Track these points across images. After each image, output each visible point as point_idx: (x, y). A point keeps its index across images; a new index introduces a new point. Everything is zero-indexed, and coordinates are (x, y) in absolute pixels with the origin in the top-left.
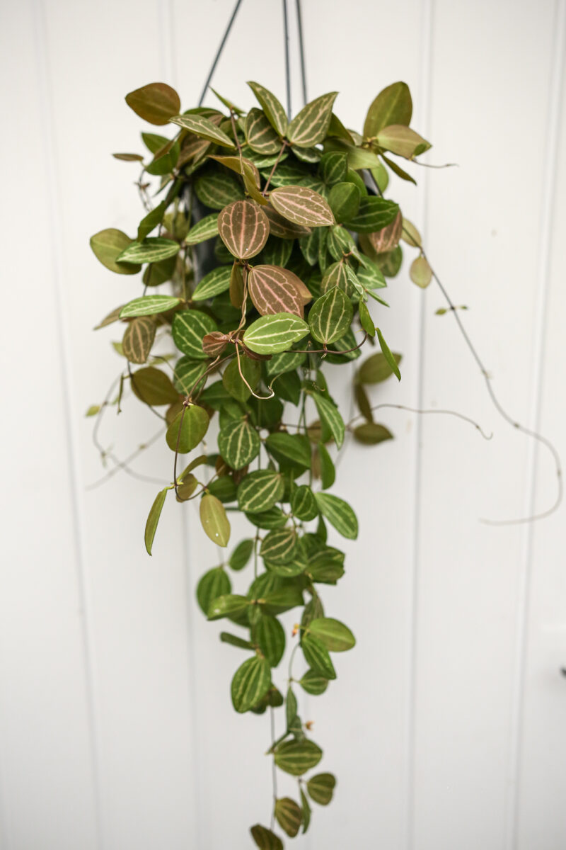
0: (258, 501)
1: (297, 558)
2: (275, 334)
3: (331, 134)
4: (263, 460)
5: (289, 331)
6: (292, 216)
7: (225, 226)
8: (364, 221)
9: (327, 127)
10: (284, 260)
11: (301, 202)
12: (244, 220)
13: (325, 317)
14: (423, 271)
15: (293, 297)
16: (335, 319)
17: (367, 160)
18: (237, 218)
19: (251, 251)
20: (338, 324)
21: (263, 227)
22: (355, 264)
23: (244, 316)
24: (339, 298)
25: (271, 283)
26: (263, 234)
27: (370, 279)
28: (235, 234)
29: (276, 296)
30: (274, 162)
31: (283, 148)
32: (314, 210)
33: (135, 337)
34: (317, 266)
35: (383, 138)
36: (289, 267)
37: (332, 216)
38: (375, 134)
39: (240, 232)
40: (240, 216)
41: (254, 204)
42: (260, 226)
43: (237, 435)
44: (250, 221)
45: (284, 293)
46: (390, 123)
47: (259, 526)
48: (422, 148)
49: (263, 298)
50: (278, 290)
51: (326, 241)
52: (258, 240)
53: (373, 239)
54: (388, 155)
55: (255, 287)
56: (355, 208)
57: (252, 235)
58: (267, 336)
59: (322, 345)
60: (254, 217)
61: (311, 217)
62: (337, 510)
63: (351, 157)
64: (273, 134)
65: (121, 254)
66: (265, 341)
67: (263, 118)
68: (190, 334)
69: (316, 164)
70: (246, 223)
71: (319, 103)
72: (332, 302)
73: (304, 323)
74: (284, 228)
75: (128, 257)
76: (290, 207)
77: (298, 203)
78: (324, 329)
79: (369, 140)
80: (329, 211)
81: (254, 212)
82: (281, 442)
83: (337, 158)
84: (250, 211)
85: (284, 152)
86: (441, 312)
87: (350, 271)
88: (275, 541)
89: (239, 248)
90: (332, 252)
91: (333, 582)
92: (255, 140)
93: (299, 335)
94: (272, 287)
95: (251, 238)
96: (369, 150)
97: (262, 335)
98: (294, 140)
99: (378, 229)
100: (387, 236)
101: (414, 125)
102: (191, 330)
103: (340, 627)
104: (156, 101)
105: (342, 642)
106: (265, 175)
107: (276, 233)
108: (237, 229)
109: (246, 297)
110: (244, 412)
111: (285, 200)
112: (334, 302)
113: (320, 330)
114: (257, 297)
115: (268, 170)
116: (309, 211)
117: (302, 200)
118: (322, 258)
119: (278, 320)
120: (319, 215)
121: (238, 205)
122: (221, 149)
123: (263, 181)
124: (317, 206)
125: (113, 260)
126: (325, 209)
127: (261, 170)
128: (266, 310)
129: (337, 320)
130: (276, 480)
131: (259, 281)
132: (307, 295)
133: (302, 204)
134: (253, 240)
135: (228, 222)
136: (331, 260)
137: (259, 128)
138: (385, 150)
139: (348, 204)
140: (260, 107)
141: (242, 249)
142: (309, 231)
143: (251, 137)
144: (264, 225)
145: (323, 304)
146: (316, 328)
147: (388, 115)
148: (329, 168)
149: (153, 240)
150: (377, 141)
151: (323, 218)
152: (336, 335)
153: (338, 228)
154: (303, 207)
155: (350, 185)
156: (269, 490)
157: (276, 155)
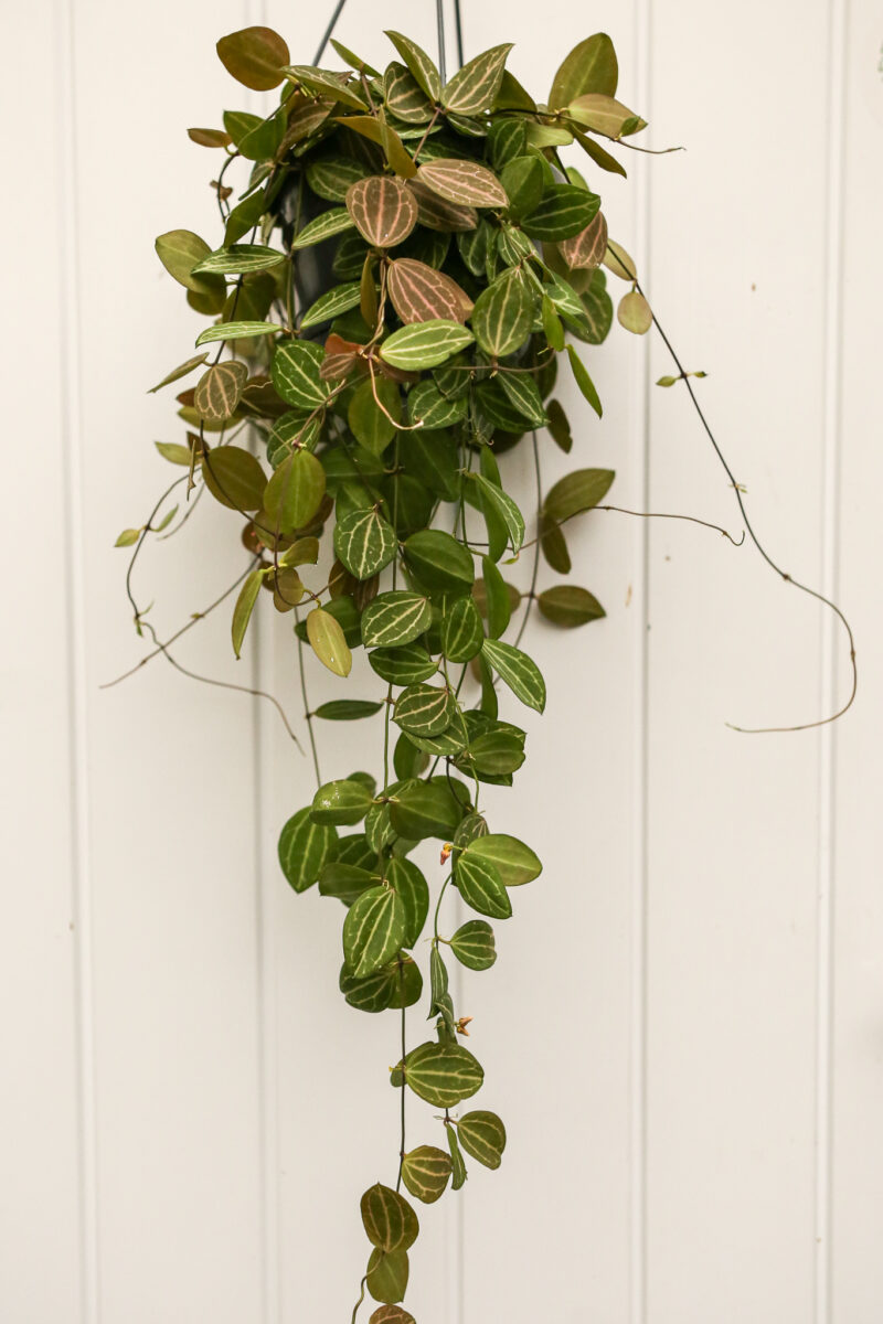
0: (392, 633)
1: (450, 731)
2: (425, 347)
5: (445, 341)
6: (449, 193)
7: (356, 206)
8: (550, 222)
9: (498, 88)
10: (438, 260)
11: (462, 178)
12: (382, 199)
13: (495, 317)
14: (638, 311)
15: (450, 306)
16: (508, 322)
17: (552, 136)
18: (373, 197)
19: (392, 238)
20: (513, 331)
21: (409, 210)
23: (381, 323)
24: (515, 292)
25: (419, 284)
26: (408, 218)
28: (369, 216)
29: (425, 301)
30: (423, 133)
31: (434, 118)
32: (480, 189)
33: (215, 388)
34: (484, 277)
35: (577, 111)
36: (444, 270)
37: (504, 196)
38: (567, 104)
39: (376, 214)
40: (377, 195)
41: (397, 181)
42: (405, 208)
43: (362, 530)
44: (391, 201)
45: (439, 300)
46: (584, 92)
47: (392, 682)
48: (633, 125)
49: (408, 302)
50: (428, 293)
51: (496, 243)
52: (402, 225)
53: (564, 247)
54: (589, 135)
55: (396, 286)
56: (535, 199)
57: (393, 219)
58: (413, 349)
59: (491, 357)
60: (397, 196)
61: (474, 195)
62: (513, 665)
63: (529, 132)
64: (422, 97)
65: (199, 264)
66: (410, 354)
67: (409, 76)
68: (297, 374)
69: (481, 140)
70: (385, 203)
71: (484, 59)
72: (504, 297)
73: (465, 331)
74: (437, 218)
75: (209, 268)
76: (446, 184)
77: (458, 180)
78: (494, 335)
79: (557, 112)
80: (500, 190)
81: (396, 191)
82: (428, 544)
83: (511, 128)
84: (390, 189)
85: (436, 124)
86: (666, 382)
88: (416, 703)
89: (375, 233)
90: (504, 257)
91: (504, 779)
92: (397, 102)
93: (459, 344)
94: (420, 289)
95: (392, 222)
96: (558, 125)
97: (407, 347)
98: (451, 105)
99: (572, 234)
100: (585, 248)
101: (621, 95)
102: (299, 369)
103: (518, 847)
105: (521, 871)
106: (410, 149)
107: (427, 223)
108: (373, 211)
109: (383, 300)
110: (373, 501)
111: (439, 176)
112: (507, 296)
113: (488, 335)
114: (399, 300)
115: (414, 142)
116: (472, 189)
117: (462, 176)
118: (490, 265)
119: (430, 329)
120: (487, 194)
121: (373, 181)
122: (348, 109)
124: (484, 184)
125: (187, 271)
126: (495, 188)
127: (406, 142)
128: (412, 318)
129: (512, 324)
130: (419, 606)
131: (402, 279)
132: (468, 306)
133: (463, 182)
134: (394, 225)
135: (360, 200)
136: (502, 266)
137: (401, 88)
138: (585, 128)
139: (526, 188)
140: (403, 63)
141: (381, 236)
143: (391, 99)
144: (410, 206)
145: (493, 298)
146: (483, 335)
147: (584, 80)
148: (501, 145)
149: (245, 248)
150: (568, 113)
151: (492, 198)
152: (510, 346)
154: (465, 185)
155: (530, 158)
156: (410, 618)
157: (424, 125)
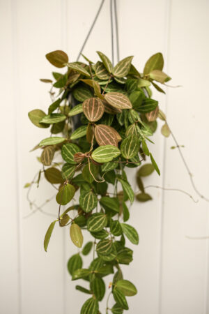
0: (96, 227)
1: (112, 252)
2: (106, 154)
3: (131, 73)
4: (99, 209)
5: (112, 153)
6: (114, 104)
7: (85, 108)
8: (143, 108)
9: (129, 69)
10: (110, 123)
11: (118, 99)
12: (93, 106)
13: (128, 147)
14: (166, 130)
15: (114, 139)
16: (132, 148)
17: (145, 83)
18: (91, 104)
19: (96, 118)
20: (133, 150)
21: (102, 108)
22: (140, 125)
23: (92, 146)
25: (104, 132)
26: (101, 112)
27: (146, 132)
28: (89, 111)
29: (106, 138)
30: (107, 83)
31: (110, 78)
32: (123, 102)
33: (46, 154)
34: (124, 126)
35: (152, 75)
36: (112, 126)
37: (131, 105)
38: (149, 73)
39: (92, 110)
41: (98, 99)
42: (100, 108)
43: (87, 198)
44: (96, 106)
45: (110, 137)
46: (154, 69)
47: (96, 238)
48: (168, 79)
49: (101, 139)
50: (107, 135)
51: (128, 116)
52: (99, 114)
53: (147, 115)
54: (154, 82)
55: (97, 134)
56: (140, 102)
58: (102, 155)
59: (125, 160)
60: (98, 104)
61: (122, 105)
62: (130, 231)
63: (138, 82)
64: (106, 72)
65: (41, 120)
66: (101, 157)
67: (103, 66)
69: (124, 85)
71: (125, 60)
73: (118, 150)
74: (110, 109)
75: (44, 121)
76: (114, 101)
78: (127, 152)
79: (146, 75)
80: (130, 103)
81: (98, 102)
82: (107, 201)
83: (133, 82)
84: (96, 102)
86: (173, 148)
87: (138, 128)
88: (103, 245)
90: (130, 120)
91: (127, 264)
92: (99, 74)
93: (116, 155)
94: (104, 134)
95: (96, 113)
96: (146, 79)
97: (100, 154)
98: (115, 74)
99: (149, 112)
100: (153, 115)
101: (165, 70)
102: (69, 152)
103: (130, 284)
104: (59, 58)
105: (131, 292)
106: (103, 88)
107: (107, 111)
108: (90, 109)
109: (93, 138)
110: (91, 188)
111: (111, 98)
112: (132, 141)
114: (98, 138)
115: (104, 86)
116: (121, 102)
118: (126, 123)
119: (107, 148)
120: (125, 104)
121: (91, 99)
122: (85, 77)
123: (102, 91)
124: (125, 101)
125: (37, 122)
126: (128, 102)
127: (101, 86)
128: (102, 144)
130: (104, 218)
131: (99, 131)
132: (119, 138)
135: (87, 106)
136: (130, 124)
137: (101, 69)
138: (153, 80)
139: (137, 100)
140: (101, 61)
141: (92, 117)
142: (121, 111)
143: (97, 72)
145: (127, 142)
146: (124, 152)
147: (154, 66)
148: (130, 86)
149: (55, 114)
150: (149, 76)
151: (127, 105)
152: (132, 155)
153: (132, 111)
154: (119, 101)
155: (139, 93)
157: (107, 80)
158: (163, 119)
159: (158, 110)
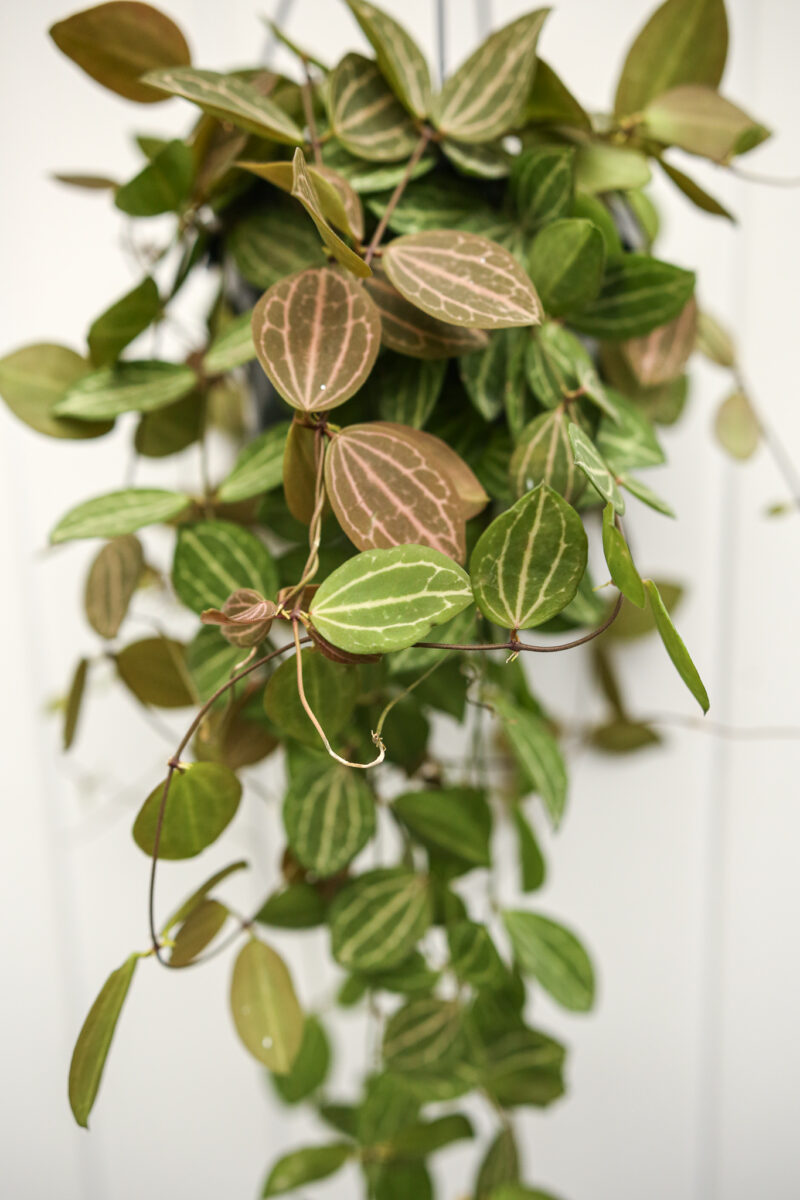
0: (373, 944)
2: (390, 601)
3: (540, 112)
5: (425, 593)
6: (437, 302)
7: (269, 331)
8: (613, 313)
9: (527, 90)
10: (424, 406)
11: (459, 268)
12: (318, 315)
13: (513, 562)
15: (440, 503)
16: (540, 567)
17: (618, 168)
18: (302, 309)
19: (333, 391)
20: (548, 579)
21: (367, 329)
22: (592, 416)
23: (314, 551)
24: (551, 515)
25: (383, 469)
26: (364, 350)
27: (627, 445)
28: (294, 350)
29: (395, 501)
30: (396, 178)
31: (419, 146)
32: (490, 288)
35: (659, 118)
36: (433, 427)
37: (535, 301)
38: (641, 104)
39: (306, 343)
40: (310, 306)
41: (347, 280)
42: (359, 330)
44: (335, 316)
45: (418, 493)
46: (673, 84)
48: (752, 138)
49: (364, 506)
50: (401, 484)
51: (523, 360)
52: (351, 363)
53: (632, 350)
54: (674, 158)
55: (342, 479)
56: (593, 282)
57: (337, 351)
58: (368, 605)
60: (344, 308)
61: (482, 304)
63: (580, 163)
64: (398, 113)
65: (63, 398)
66: (363, 618)
67: (375, 77)
69: (501, 183)
70: (324, 322)
71: (504, 38)
72: (531, 525)
73: (460, 575)
74: (420, 334)
75: (80, 404)
76: (433, 281)
77: (451, 270)
78: (512, 592)
79: (625, 123)
80: (528, 290)
81: (344, 296)
83: (549, 164)
84: (336, 293)
85: (424, 156)
86: (776, 511)
87: (575, 435)
89: (302, 385)
90: (536, 388)
92: (352, 126)
93: (449, 605)
94: (386, 480)
95: (335, 359)
96: (626, 146)
97: (357, 601)
98: (450, 124)
99: (644, 331)
100: (666, 346)
101: (733, 85)
102: (214, 567)
106: (378, 209)
107: (402, 345)
108: (301, 338)
109: (320, 505)
111: (420, 264)
112: (537, 524)
113: (502, 595)
114: (346, 506)
115: (383, 195)
116: (477, 289)
117: (462, 263)
118: (513, 400)
119: (399, 565)
120: (504, 299)
121: (307, 277)
123: (371, 221)
124: (499, 278)
125: (43, 411)
126: (518, 285)
127: (365, 197)
128: (371, 537)
129: (547, 569)
130: (413, 894)
131: (352, 464)
132: (474, 495)
133: (461, 274)
134: (339, 364)
135: (279, 322)
136: (534, 408)
137: (364, 98)
138: (664, 146)
139: (575, 272)
140: (367, 50)
142: (483, 339)
143: (345, 117)
144: (368, 326)
145: (509, 531)
146: (492, 591)
147: (672, 63)
148: (531, 189)
150: (644, 125)
151: (513, 307)
152: (543, 606)
153: (552, 331)
154: (465, 281)
155: (581, 226)
156: (398, 917)
157: (402, 162)
158: (724, 360)
159: (696, 314)
